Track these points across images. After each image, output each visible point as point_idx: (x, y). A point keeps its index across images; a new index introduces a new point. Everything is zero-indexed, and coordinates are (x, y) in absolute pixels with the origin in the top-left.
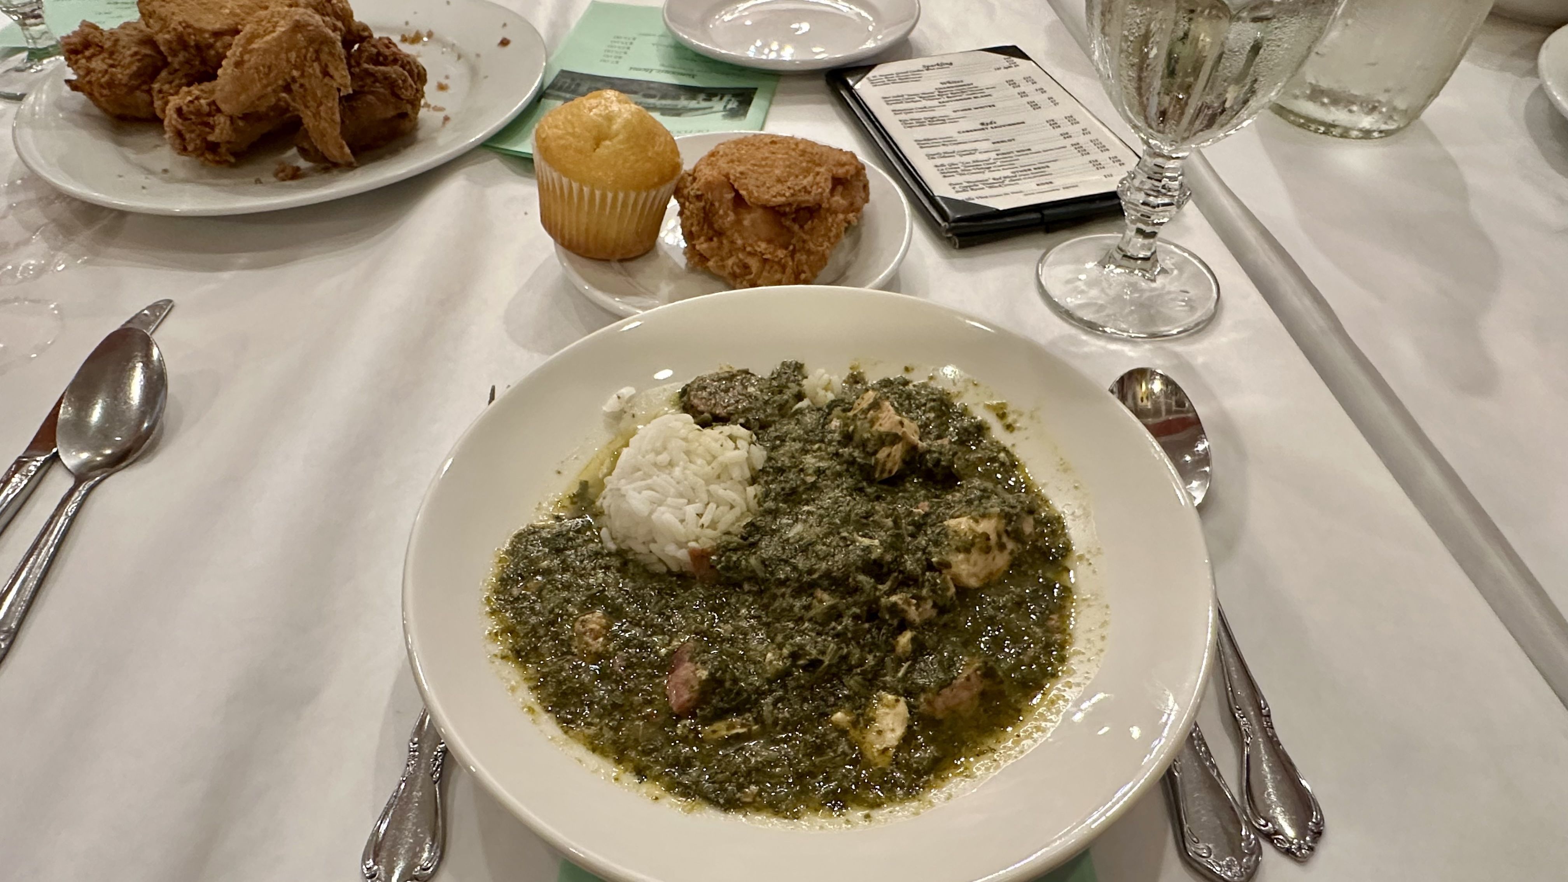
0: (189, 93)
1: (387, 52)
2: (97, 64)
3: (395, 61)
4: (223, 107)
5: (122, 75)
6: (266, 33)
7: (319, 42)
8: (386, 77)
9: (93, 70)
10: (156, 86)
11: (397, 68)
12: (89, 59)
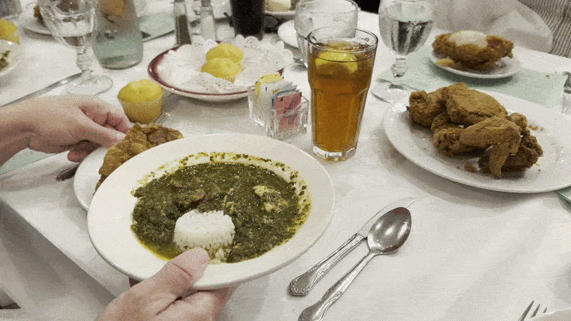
0: (452, 130)
1: (533, 143)
2: (421, 106)
3: (535, 147)
4: (461, 139)
5: (426, 111)
6: (495, 126)
7: (514, 137)
8: (529, 153)
9: (418, 107)
10: (436, 119)
11: (534, 150)
12: (418, 103)
